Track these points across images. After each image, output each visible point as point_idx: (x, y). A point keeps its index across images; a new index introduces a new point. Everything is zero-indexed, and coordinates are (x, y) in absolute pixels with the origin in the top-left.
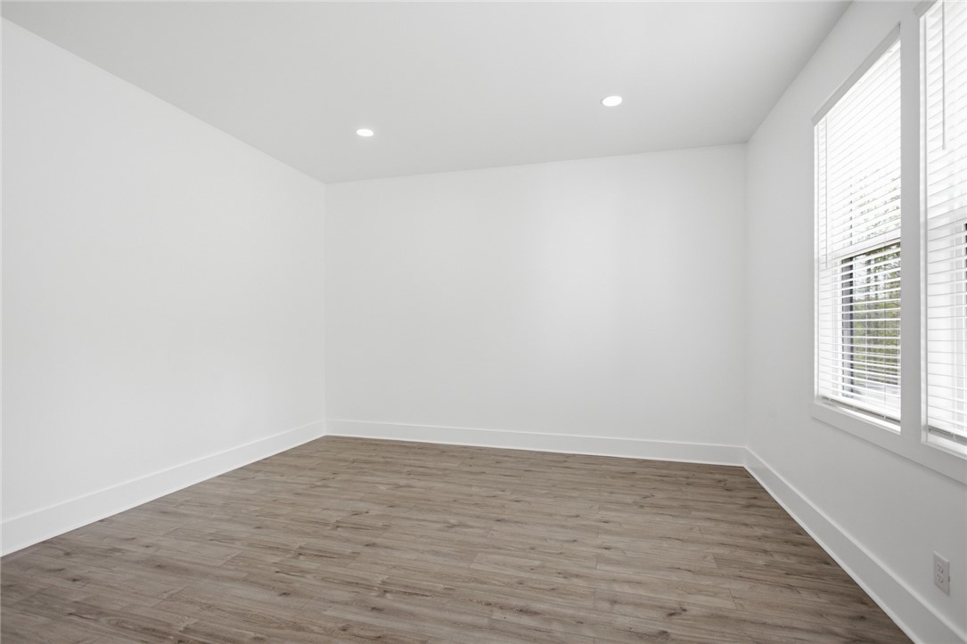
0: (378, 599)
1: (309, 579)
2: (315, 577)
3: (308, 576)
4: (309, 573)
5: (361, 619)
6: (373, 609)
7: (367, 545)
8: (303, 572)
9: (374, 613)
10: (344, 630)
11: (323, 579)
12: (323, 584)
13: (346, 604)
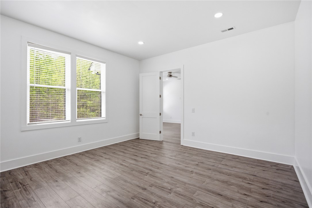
0: (149, 172)
1: (166, 180)
2: (165, 180)
3: (167, 181)
4: (167, 182)
5: (155, 169)
6: (151, 170)
7: (146, 189)
8: (168, 183)
9: (151, 169)
10: (159, 168)
11: (162, 179)
12: (162, 178)
13: (157, 172)
